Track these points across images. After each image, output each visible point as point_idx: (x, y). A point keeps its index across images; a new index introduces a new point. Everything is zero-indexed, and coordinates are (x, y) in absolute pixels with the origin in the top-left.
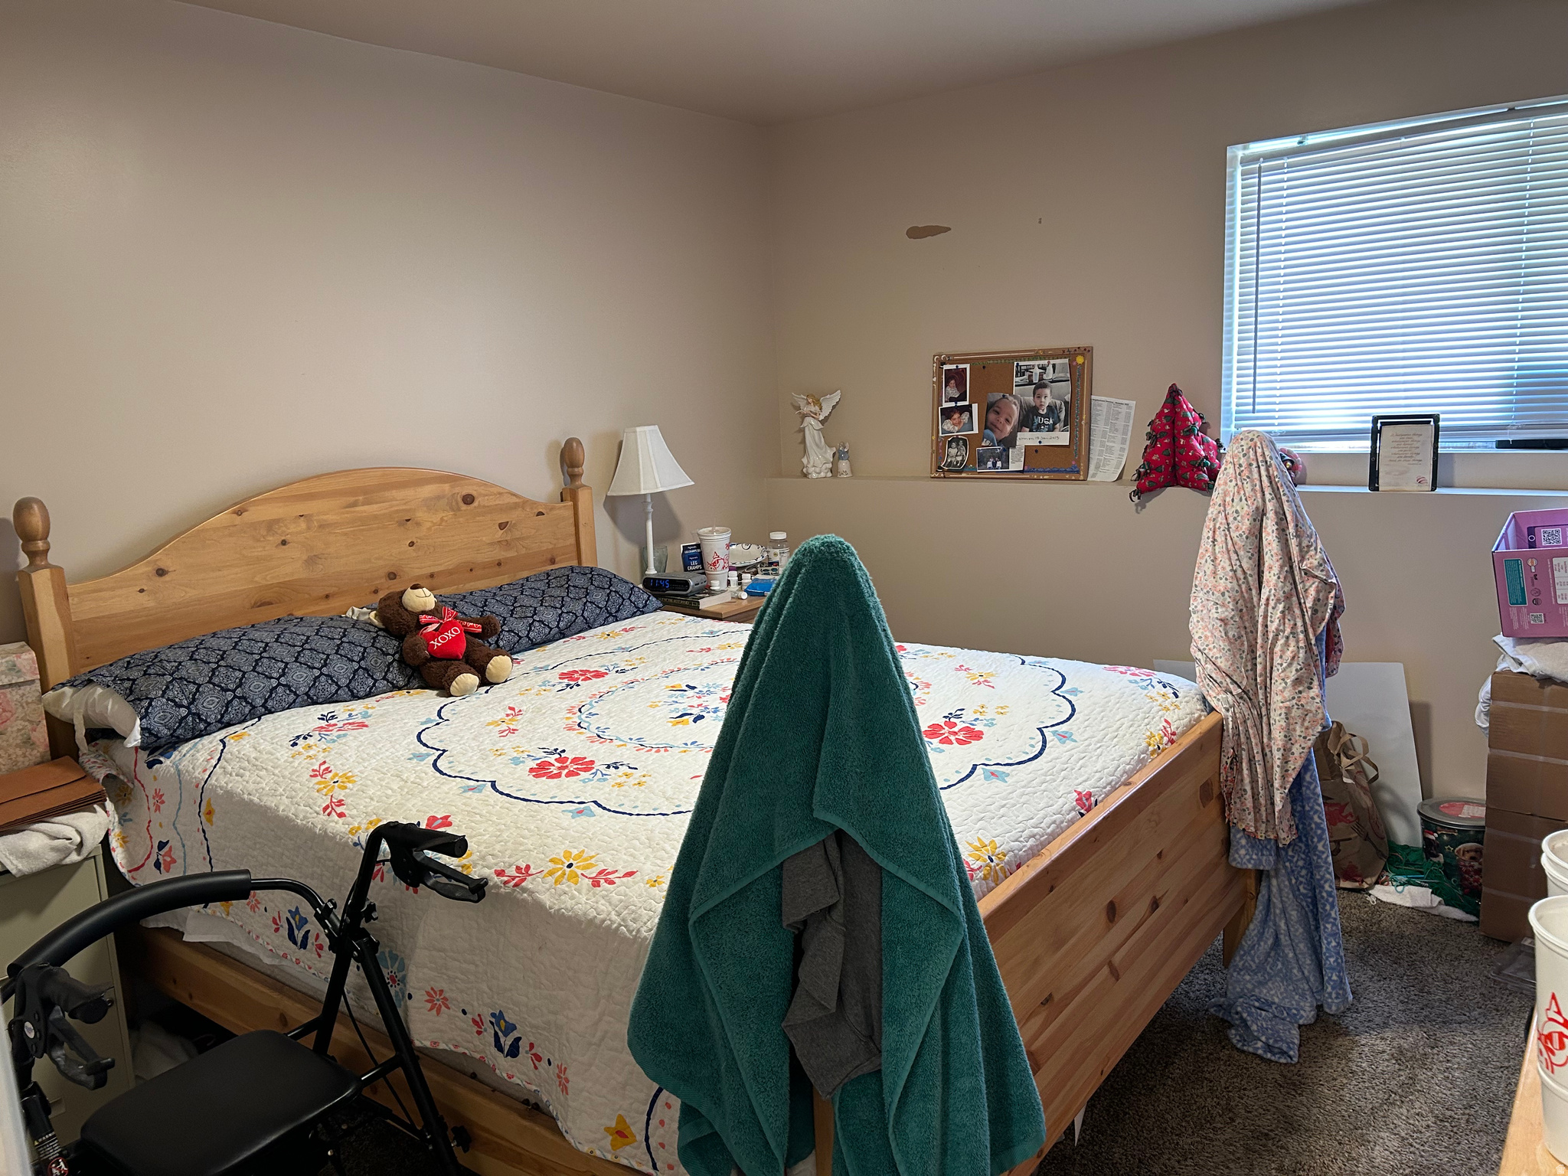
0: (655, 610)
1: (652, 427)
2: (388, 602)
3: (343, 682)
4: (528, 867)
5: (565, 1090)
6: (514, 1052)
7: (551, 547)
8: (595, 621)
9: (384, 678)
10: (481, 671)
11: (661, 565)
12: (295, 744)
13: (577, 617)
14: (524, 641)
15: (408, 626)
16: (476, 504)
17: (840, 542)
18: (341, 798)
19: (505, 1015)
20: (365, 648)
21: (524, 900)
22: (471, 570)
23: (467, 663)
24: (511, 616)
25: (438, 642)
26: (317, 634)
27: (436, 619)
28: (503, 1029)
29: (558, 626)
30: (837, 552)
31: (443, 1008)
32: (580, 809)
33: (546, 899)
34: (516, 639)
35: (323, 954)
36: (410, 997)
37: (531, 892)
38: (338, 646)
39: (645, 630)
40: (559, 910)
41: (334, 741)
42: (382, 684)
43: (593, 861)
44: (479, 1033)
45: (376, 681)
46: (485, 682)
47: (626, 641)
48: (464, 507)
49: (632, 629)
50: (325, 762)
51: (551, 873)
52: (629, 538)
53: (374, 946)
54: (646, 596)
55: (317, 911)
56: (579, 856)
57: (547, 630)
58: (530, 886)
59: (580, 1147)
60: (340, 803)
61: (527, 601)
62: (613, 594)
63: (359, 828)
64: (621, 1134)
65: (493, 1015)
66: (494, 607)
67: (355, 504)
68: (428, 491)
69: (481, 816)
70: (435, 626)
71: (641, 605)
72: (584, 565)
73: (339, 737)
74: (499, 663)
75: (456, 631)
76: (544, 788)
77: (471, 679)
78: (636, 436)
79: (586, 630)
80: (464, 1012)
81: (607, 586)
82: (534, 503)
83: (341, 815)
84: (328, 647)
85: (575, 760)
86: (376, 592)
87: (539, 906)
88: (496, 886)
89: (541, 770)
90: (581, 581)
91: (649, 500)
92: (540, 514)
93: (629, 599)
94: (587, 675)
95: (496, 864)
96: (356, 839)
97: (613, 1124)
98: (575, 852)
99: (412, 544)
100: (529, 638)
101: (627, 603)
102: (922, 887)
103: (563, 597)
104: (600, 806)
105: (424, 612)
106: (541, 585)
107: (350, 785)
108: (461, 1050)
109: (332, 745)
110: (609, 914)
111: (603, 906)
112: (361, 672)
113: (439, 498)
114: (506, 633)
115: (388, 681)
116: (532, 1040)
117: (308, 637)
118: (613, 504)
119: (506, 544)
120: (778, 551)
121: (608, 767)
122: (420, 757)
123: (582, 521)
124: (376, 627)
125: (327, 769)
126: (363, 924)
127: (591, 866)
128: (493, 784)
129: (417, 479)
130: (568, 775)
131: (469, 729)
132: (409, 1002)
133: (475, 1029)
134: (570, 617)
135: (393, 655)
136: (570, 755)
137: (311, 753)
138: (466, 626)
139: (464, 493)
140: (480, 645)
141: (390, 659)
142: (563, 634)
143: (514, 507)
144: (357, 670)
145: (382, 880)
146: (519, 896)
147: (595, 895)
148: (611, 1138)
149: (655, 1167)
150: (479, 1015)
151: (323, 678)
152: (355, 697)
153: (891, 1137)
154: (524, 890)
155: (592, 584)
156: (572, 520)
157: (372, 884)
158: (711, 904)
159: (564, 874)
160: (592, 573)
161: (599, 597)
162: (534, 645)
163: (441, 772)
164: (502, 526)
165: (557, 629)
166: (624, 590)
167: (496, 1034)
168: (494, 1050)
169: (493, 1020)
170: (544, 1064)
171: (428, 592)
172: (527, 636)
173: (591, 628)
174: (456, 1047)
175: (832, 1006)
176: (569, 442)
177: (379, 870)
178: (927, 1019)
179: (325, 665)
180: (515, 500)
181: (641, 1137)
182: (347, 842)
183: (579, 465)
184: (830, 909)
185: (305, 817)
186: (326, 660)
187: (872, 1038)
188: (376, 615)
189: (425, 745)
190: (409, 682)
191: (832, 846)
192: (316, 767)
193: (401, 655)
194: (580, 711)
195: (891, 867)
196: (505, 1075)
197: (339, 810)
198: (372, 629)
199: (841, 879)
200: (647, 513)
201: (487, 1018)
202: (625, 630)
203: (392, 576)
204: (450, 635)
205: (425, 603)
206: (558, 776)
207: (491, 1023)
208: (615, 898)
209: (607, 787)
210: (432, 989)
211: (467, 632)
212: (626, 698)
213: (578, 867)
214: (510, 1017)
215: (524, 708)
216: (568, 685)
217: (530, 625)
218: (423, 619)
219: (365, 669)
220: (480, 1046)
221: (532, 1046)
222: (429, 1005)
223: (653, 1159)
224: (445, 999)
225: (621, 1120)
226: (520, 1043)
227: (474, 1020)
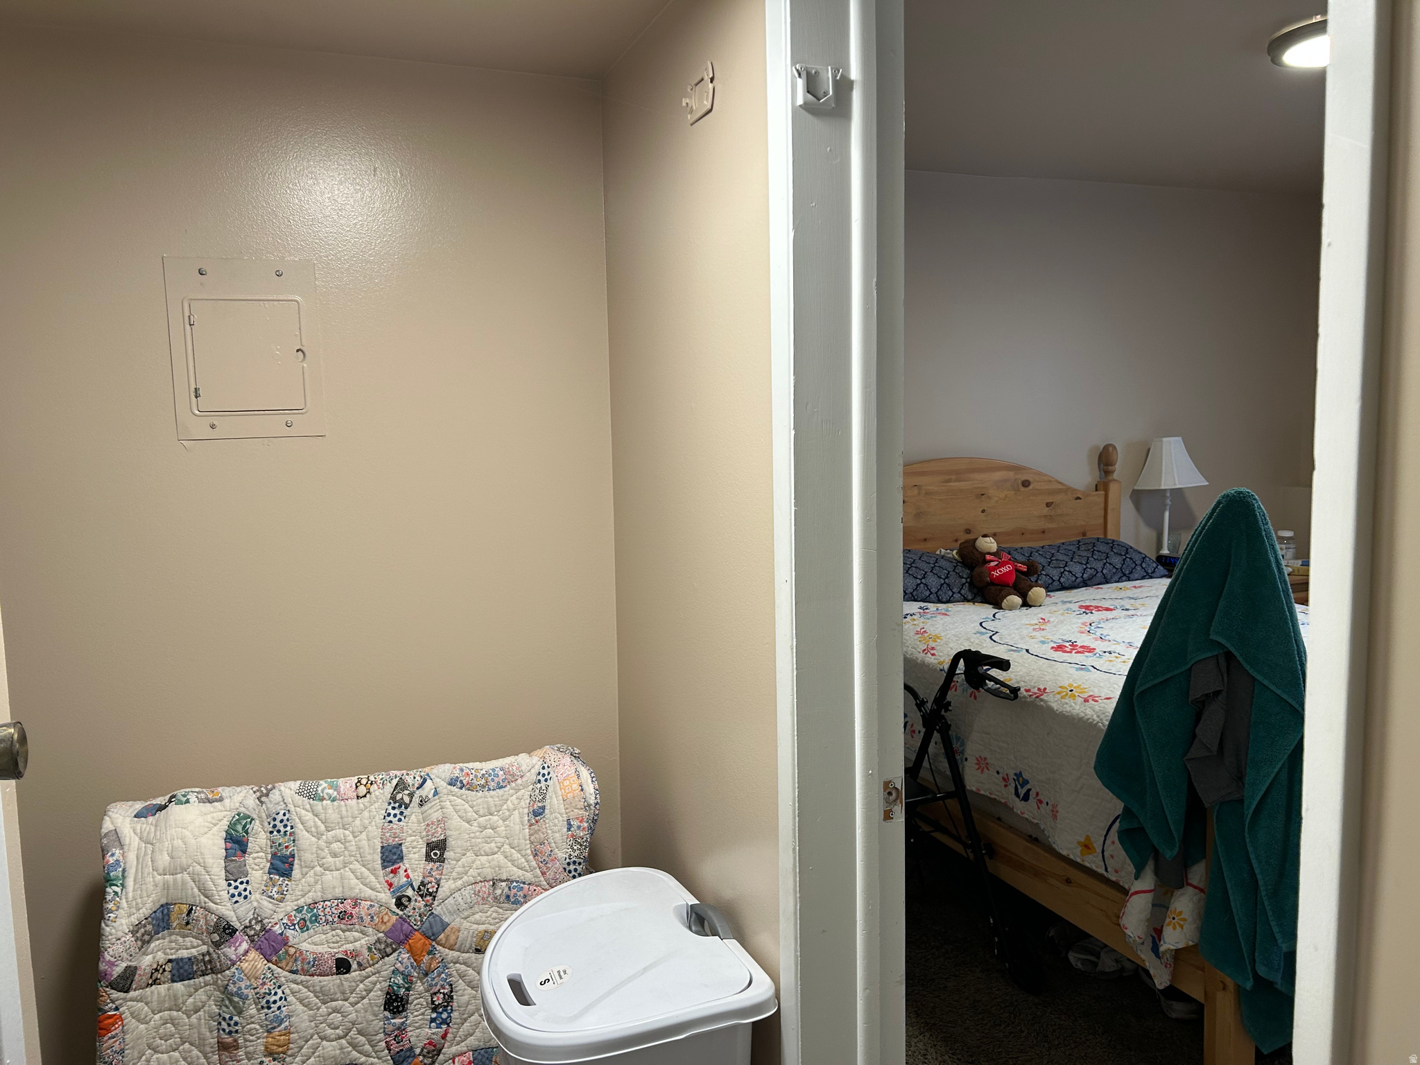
0: (1162, 577)
1: (1177, 438)
2: (965, 545)
3: (934, 590)
4: (1045, 689)
5: (1055, 817)
6: (1026, 798)
7: (1084, 523)
8: (1111, 578)
9: (959, 592)
10: (1024, 595)
11: (1173, 547)
12: (905, 618)
13: (1097, 572)
14: (1056, 583)
15: (978, 562)
16: (1031, 487)
17: (1248, 492)
18: (933, 646)
19: (1023, 774)
20: (949, 572)
21: (1041, 706)
22: (1023, 534)
23: (1015, 589)
24: (1049, 565)
25: (997, 573)
26: (920, 559)
27: (997, 559)
28: (1021, 782)
29: (1082, 577)
30: (1244, 497)
31: (985, 769)
32: (1083, 667)
33: (1055, 706)
34: (1051, 581)
35: (914, 736)
36: (966, 759)
37: (1046, 702)
38: (932, 568)
39: (1151, 588)
40: (1062, 712)
41: (929, 619)
42: (957, 596)
43: (1086, 690)
44: (1006, 786)
45: (954, 593)
46: (1026, 604)
47: (1134, 594)
48: (1023, 489)
49: (1140, 587)
50: (923, 628)
51: (1059, 693)
52: (1148, 523)
53: (949, 726)
54: (1155, 565)
55: (917, 702)
56: (1078, 687)
57: (1074, 578)
58: (1046, 698)
59: (1061, 851)
60: (933, 649)
61: (1061, 557)
62: (1128, 560)
63: (944, 662)
64: (1086, 846)
65: (1016, 774)
66: (1037, 558)
67: (949, 481)
68: (998, 475)
69: (1018, 663)
70: (996, 563)
71: (1150, 571)
72: (1109, 537)
73: (932, 617)
74: (1038, 592)
75: (1009, 567)
76: (1059, 655)
77: (1017, 600)
78: (1162, 445)
79: (1104, 584)
80: (998, 773)
81: (1123, 554)
82: (1074, 490)
83: (933, 655)
84: (927, 568)
85: (1082, 647)
86: (956, 541)
87: (1050, 709)
88: (1025, 697)
89: (1059, 648)
90: (1103, 548)
91: (1168, 495)
92: (1078, 498)
93: (1141, 565)
94: (1098, 608)
95: (1026, 686)
96: (941, 667)
97: (1082, 840)
98: (1075, 685)
99: (983, 511)
100: (1060, 582)
101: (1139, 568)
102: (1278, 692)
103: (1088, 557)
104: (1095, 668)
105: (989, 553)
106: (1073, 548)
107: (939, 641)
108: (993, 796)
109: (927, 621)
110: (1093, 716)
111: (1089, 712)
112: (945, 585)
113: (1005, 481)
114: (1044, 576)
115: (961, 595)
116: (1038, 790)
117: (914, 560)
118: (1138, 497)
119: (1049, 518)
120: (1284, 546)
121: (1105, 652)
122: (982, 633)
123: (1110, 506)
124: (956, 560)
125: (925, 631)
126: (943, 713)
127: (1084, 692)
128: (1027, 651)
129: (991, 467)
130: (1076, 653)
131: (1013, 625)
132: (965, 763)
133: (1004, 783)
134: (1092, 571)
135: (966, 579)
136: (1079, 644)
137: (915, 623)
138: (1016, 566)
139: (1024, 478)
140: (1024, 579)
141: (964, 580)
142: (1085, 584)
143: (1059, 491)
144: (943, 584)
145: (956, 691)
146: (1038, 703)
147: (1085, 706)
148: (1080, 848)
149: (1106, 870)
150: (1007, 775)
151: (922, 585)
152: (940, 601)
153: (1247, 835)
154: (1042, 700)
155: (1112, 550)
156: (1102, 505)
157: (949, 693)
158: (1148, 685)
159: (1067, 694)
160: (1113, 544)
161: (1117, 561)
162: (1063, 588)
163: (995, 641)
164: (1048, 505)
165: (1081, 579)
166: (1137, 558)
167: (1016, 786)
168: (1014, 797)
169: (1015, 778)
170: (1044, 805)
171: (993, 540)
172: (1059, 580)
173: (1108, 583)
174: (991, 794)
175: (1215, 749)
176: (1106, 448)
177: (954, 686)
178: (1276, 770)
179: (924, 578)
180: (1060, 486)
181: (1099, 850)
182: (936, 669)
183: (1112, 464)
184: (1217, 693)
185: (912, 654)
186: (924, 575)
187: (1240, 778)
188: (957, 553)
189: (985, 628)
190: (975, 598)
191: (1222, 661)
192: (919, 630)
193: (971, 580)
194: (1090, 625)
195: (1259, 677)
196: (1019, 812)
197: (932, 652)
198: (954, 561)
199: (1226, 679)
200: (1165, 505)
201: (1012, 776)
202: (1135, 587)
203: (968, 531)
204: (1005, 569)
205: (991, 547)
206: (1071, 652)
207: (1014, 779)
208: (1097, 708)
209: (1102, 661)
210: (980, 757)
211: (1017, 570)
212: (1126, 622)
213: (1076, 692)
214: (1026, 776)
215: (1052, 620)
216: (1084, 612)
217: (1062, 573)
218: (988, 557)
219: (948, 584)
220: (1006, 795)
221: (1037, 794)
222: (977, 766)
223: (1105, 865)
224: (987, 764)
225: (1088, 838)
226: (1031, 792)
227: (1004, 779)
